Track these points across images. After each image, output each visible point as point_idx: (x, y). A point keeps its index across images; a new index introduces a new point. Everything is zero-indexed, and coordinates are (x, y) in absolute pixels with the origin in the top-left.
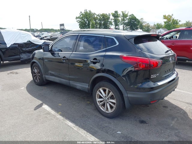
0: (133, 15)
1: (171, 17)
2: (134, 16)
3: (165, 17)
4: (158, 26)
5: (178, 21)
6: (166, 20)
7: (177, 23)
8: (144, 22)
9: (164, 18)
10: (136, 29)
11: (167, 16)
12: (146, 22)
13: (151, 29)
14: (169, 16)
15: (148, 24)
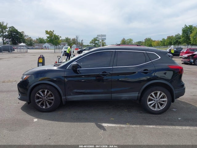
0: (14, 27)
1: (52, 33)
2: (15, 29)
3: (47, 32)
4: (40, 40)
5: (59, 37)
6: (48, 35)
7: (58, 39)
8: (25, 36)
9: (47, 34)
10: (19, 43)
11: (48, 31)
12: (27, 36)
13: (34, 43)
14: (51, 31)
15: (30, 38)
